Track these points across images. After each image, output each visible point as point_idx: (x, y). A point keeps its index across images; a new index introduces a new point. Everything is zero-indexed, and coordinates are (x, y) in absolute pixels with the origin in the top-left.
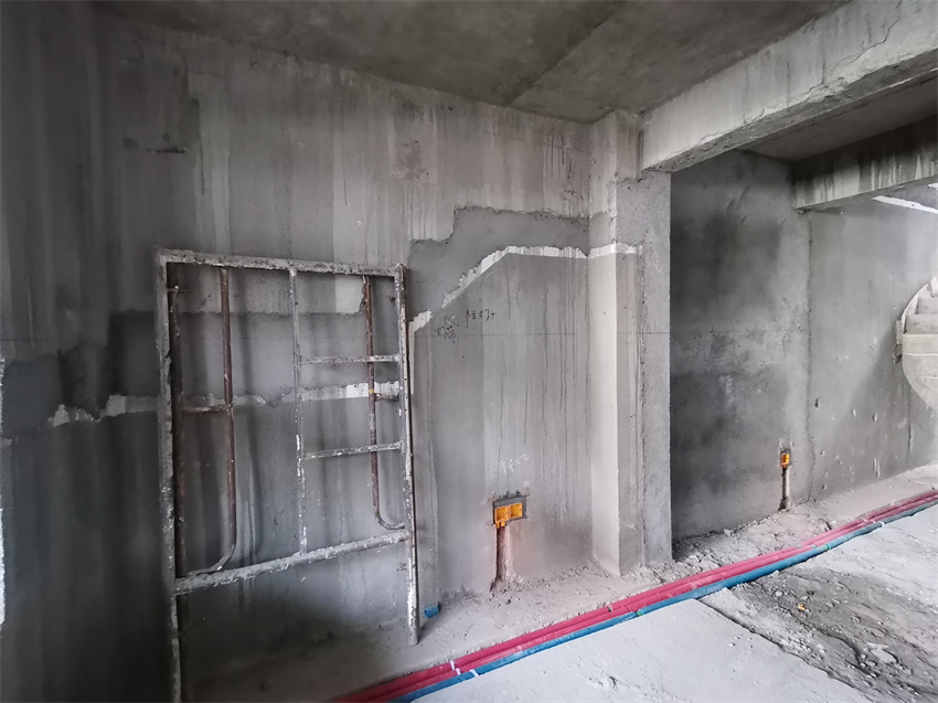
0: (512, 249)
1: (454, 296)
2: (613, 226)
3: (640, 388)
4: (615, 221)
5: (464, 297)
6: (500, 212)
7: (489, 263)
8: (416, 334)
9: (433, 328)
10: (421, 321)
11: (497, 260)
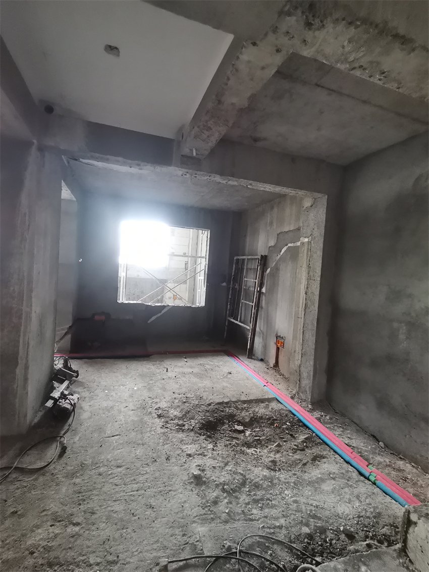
0: (290, 245)
1: (274, 263)
3: (304, 306)
5: (276, 264)
6: (287, 232)
7: (283, 251)
8: (267, 275)
9: (270, 273)
10: (268, 271)
11: (285, 250)
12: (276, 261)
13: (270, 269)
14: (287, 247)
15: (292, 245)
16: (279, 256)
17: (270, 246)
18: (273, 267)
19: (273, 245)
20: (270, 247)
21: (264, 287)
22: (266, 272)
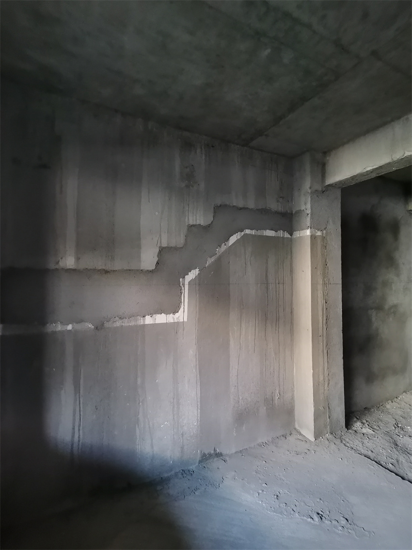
1: (213, 259)
2: (308, 219)
3: (325, 318)
4: (309, 215)
5: (219, 259)
6: (241, 209)
7: (233, 239)
8: (189, 283)
9: (199, 280)
10: (192, 275)
11: (239, 237)
12: (217, 255)
13: (197, 270)
14: (243, 233)
15: (253, 232)
16: (224, 248)
17: (191, 223)
18: (209, 266)
19: (202, 223)
20: (191, 227)
21: (182, 309)
22: (184, 277)
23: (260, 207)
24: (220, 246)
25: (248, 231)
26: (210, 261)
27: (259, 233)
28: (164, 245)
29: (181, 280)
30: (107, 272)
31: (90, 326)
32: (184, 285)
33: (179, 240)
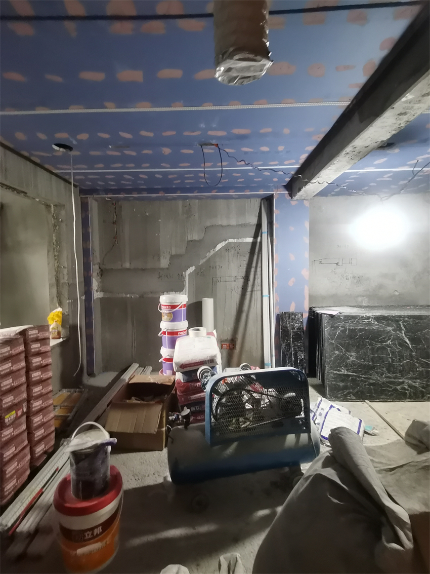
1: (204, 260)
5: (208, 261)
7: (219, 247)
8: (189, 274)
9: (196, 273)
10: (191, 269)
11: (223, 245)
12: (208, 258)
13: (194, 267)
14: (226, 242)
15: (235, 240)
16: (212, 252)
17: (189, 239)
18: (202, 265)
19: (197, 239)
20: (189, 242)
21: (184, 290)
22: (185, 271)
23: (240, 223)
24: (210, 252)
25: (231, 240)
26: (202, 261)
27: (240, 240)
28: (173, 253)
29: (184, 273)
30: (143, 270)
31: (137, 296)
32: (185, 276)
33: (182, 251)
